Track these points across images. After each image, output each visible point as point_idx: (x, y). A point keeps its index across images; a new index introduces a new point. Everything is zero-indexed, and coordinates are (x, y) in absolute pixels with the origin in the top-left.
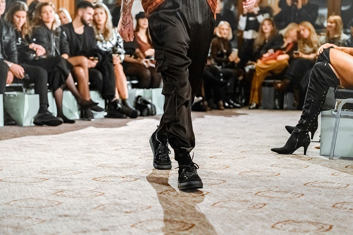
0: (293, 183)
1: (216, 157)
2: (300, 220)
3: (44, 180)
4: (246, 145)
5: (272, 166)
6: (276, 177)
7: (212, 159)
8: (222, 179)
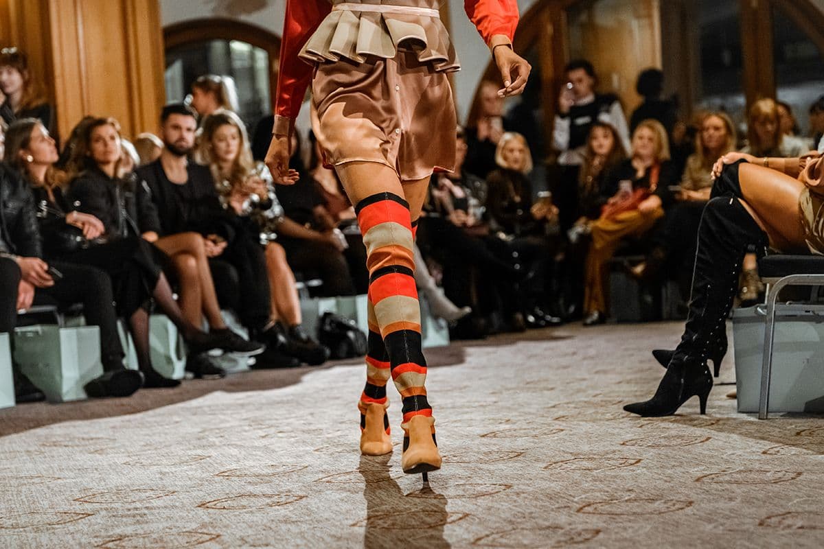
0: (668, 479)
1: (494, 435)
3: (81, 516)
4: (568, 403)
5: (623, 444)
6: (632, 467)
7: (484, 440)
8: (504, 481)
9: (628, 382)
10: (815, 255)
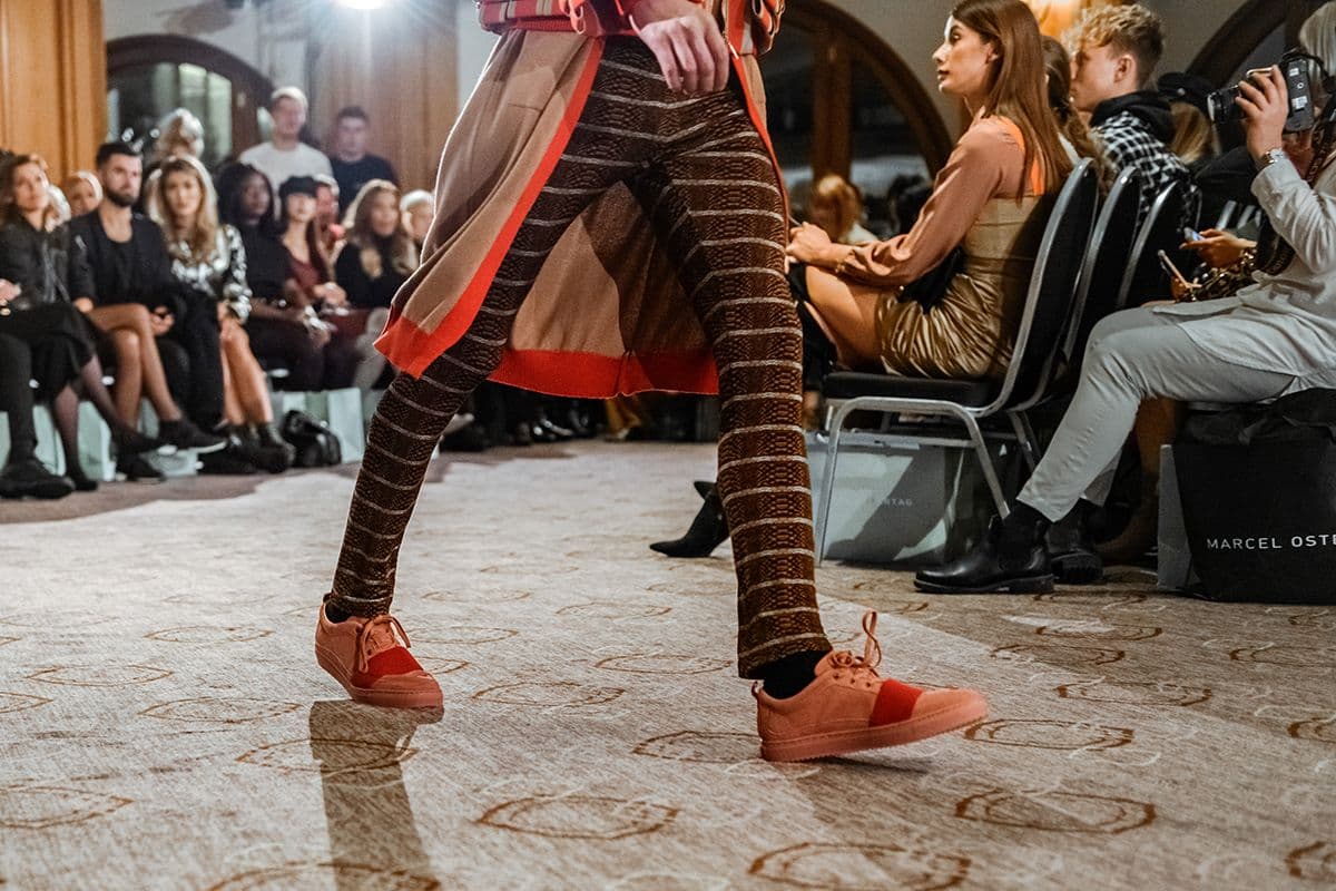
0: (704, 634)
1: (496, 570)
2: (714, 730)
4: (583, 537)
5: (650, 589)
6: (660, 617)
7: (486, 576)
8: (509, 626)
9: (655, 514)
10: (891, 375)
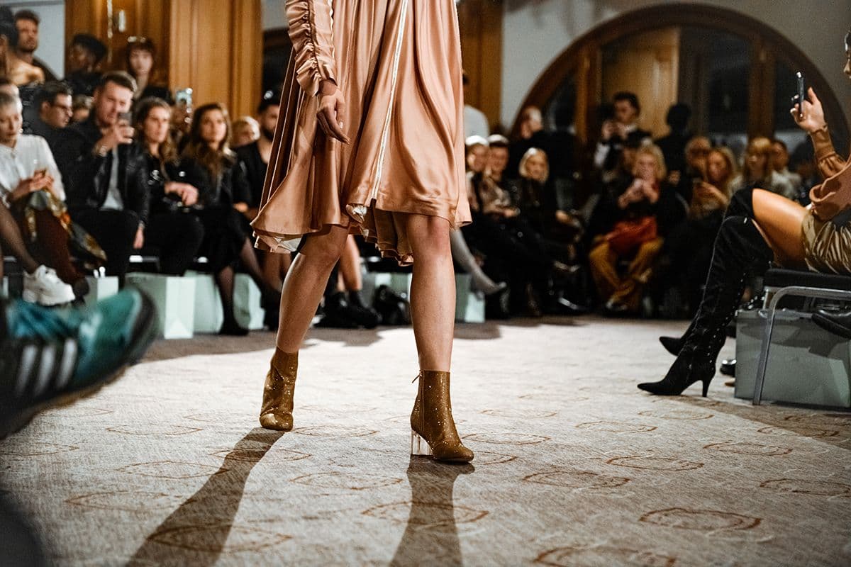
0: (681, 445)
1: (530, 397)
2: (696, 508)
3: (193, 430)
4: (589, 378)
5: (640, 414)
6: (650, 433)
7: (522, 400)
8: (543, 435)
9: (640, 365)
10: (812, 271)
